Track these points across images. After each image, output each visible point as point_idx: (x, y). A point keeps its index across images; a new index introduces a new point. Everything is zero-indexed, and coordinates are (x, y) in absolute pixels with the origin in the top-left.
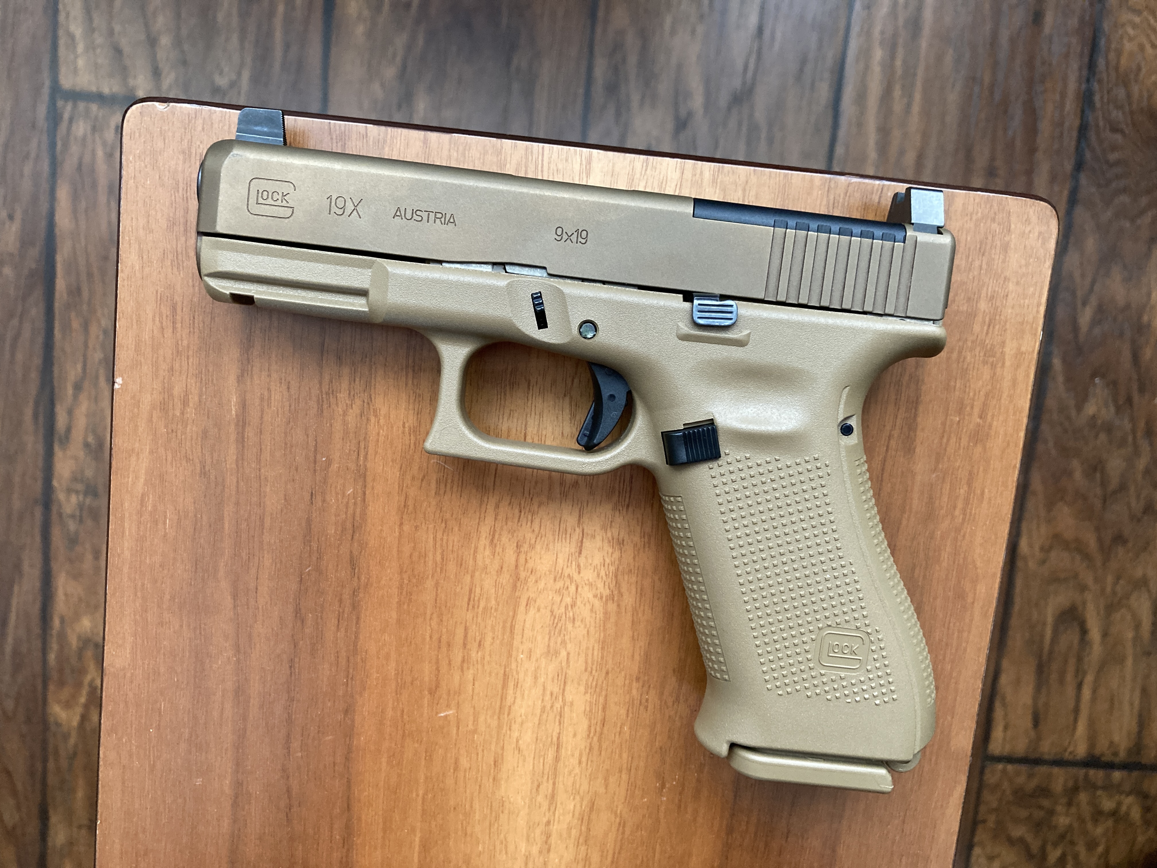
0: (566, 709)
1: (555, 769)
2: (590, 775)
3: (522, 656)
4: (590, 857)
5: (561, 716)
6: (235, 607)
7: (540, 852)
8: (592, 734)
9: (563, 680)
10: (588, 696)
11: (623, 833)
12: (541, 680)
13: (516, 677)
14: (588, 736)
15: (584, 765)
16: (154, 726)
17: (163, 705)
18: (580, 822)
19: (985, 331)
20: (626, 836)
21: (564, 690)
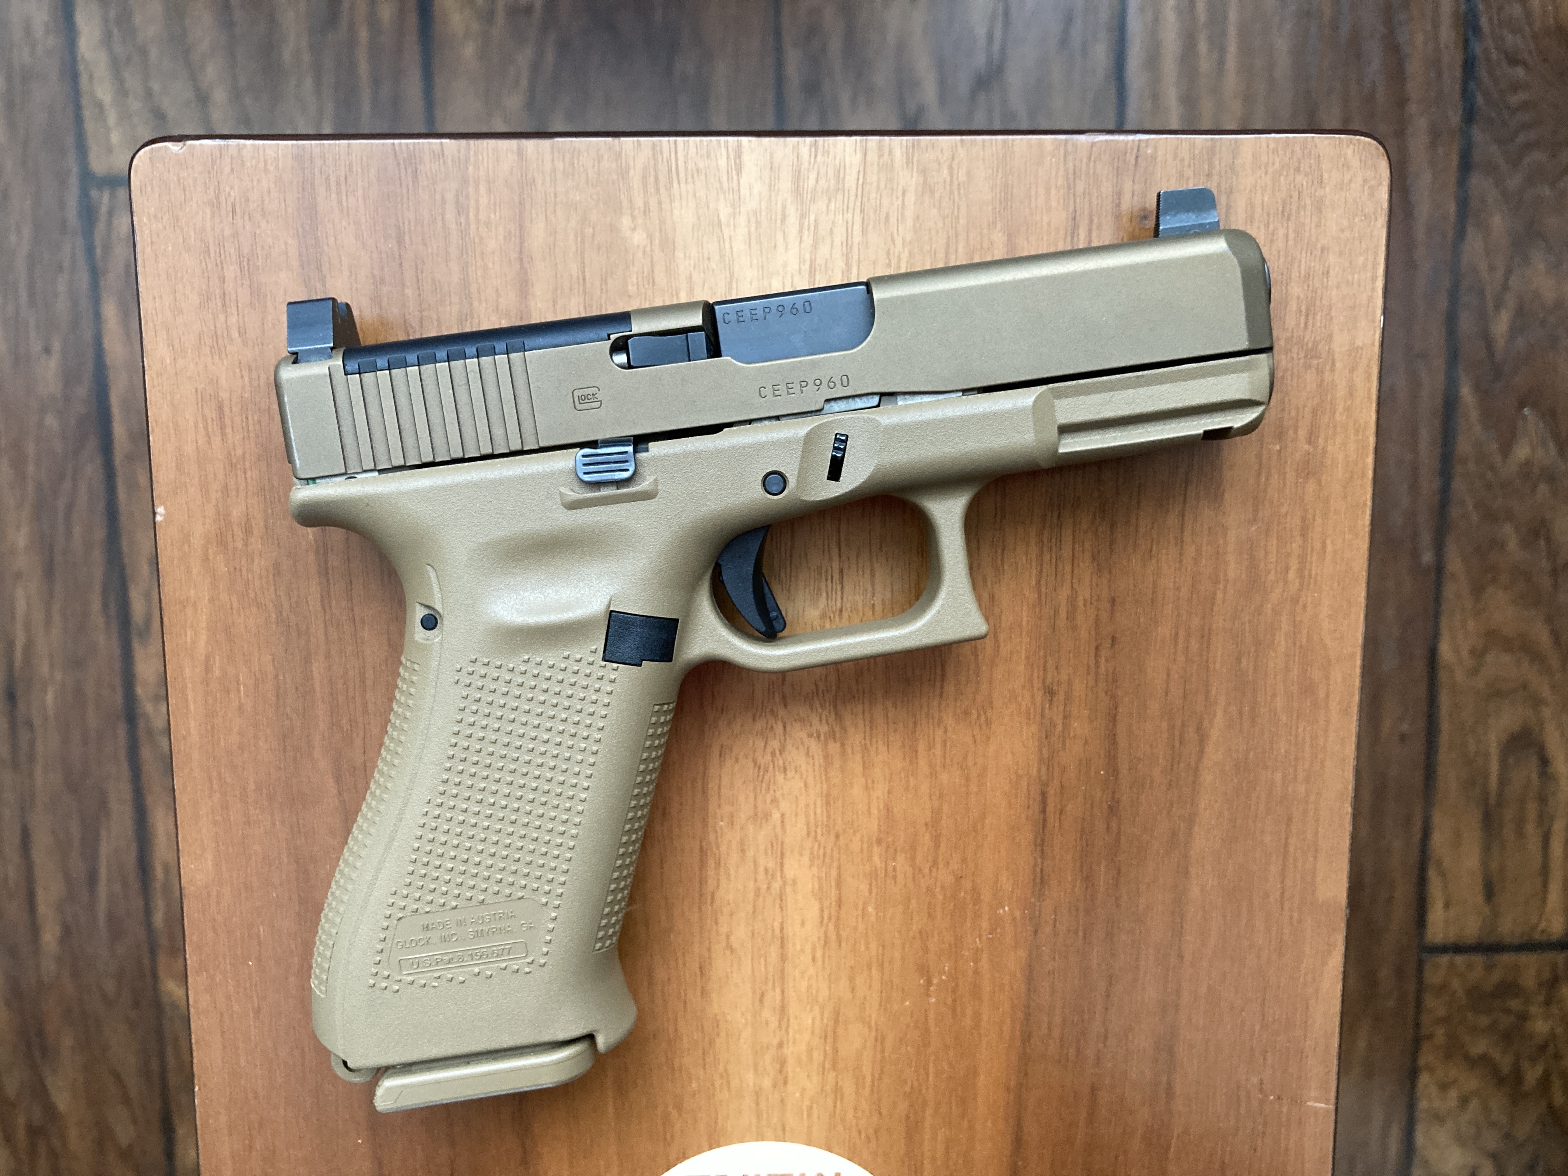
0: (789, 889)
1: (782, 971)
2: (830, 976)
3: (721, 823)
4: (841, 1087)
5: (781, 900)
6: (340, 793)
7: (775, 1086)
8: (825, 921)
9: (779, 851)
10: (815, 870)
11: (883, 1051)
12: (750, 853)
13: (717, 852)
14: (822, 922)
15: (820, 963)
16: (253, 957)
17: (262, 930)
18: (822, 1041)
19: (1302, 325)
20: (886, 1054)
21: (782, 864)
